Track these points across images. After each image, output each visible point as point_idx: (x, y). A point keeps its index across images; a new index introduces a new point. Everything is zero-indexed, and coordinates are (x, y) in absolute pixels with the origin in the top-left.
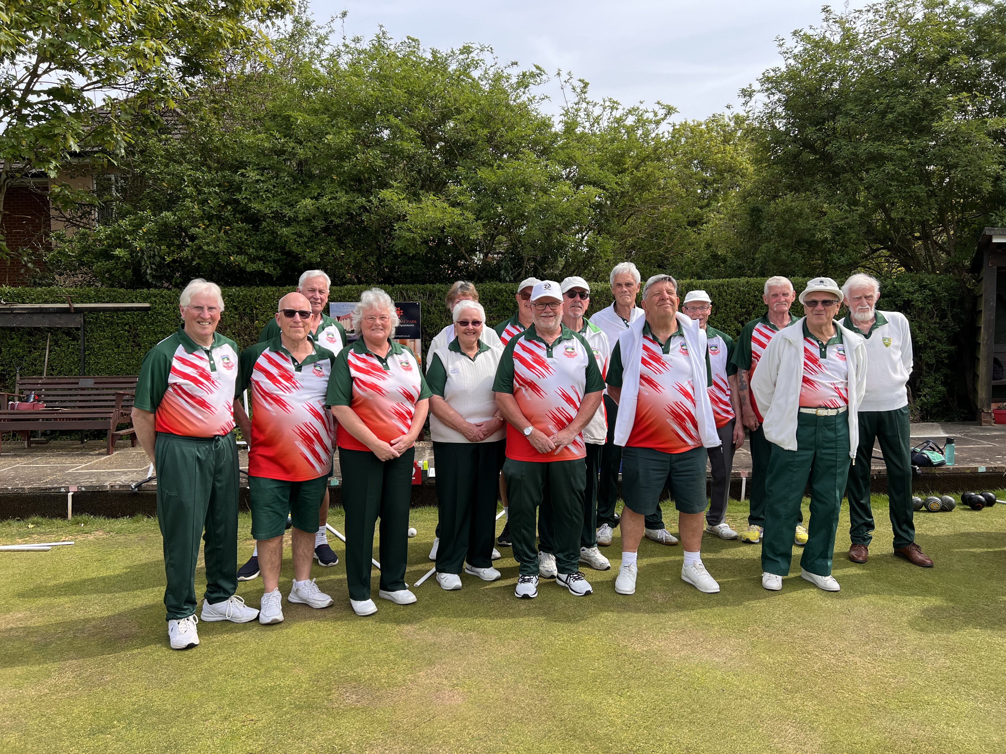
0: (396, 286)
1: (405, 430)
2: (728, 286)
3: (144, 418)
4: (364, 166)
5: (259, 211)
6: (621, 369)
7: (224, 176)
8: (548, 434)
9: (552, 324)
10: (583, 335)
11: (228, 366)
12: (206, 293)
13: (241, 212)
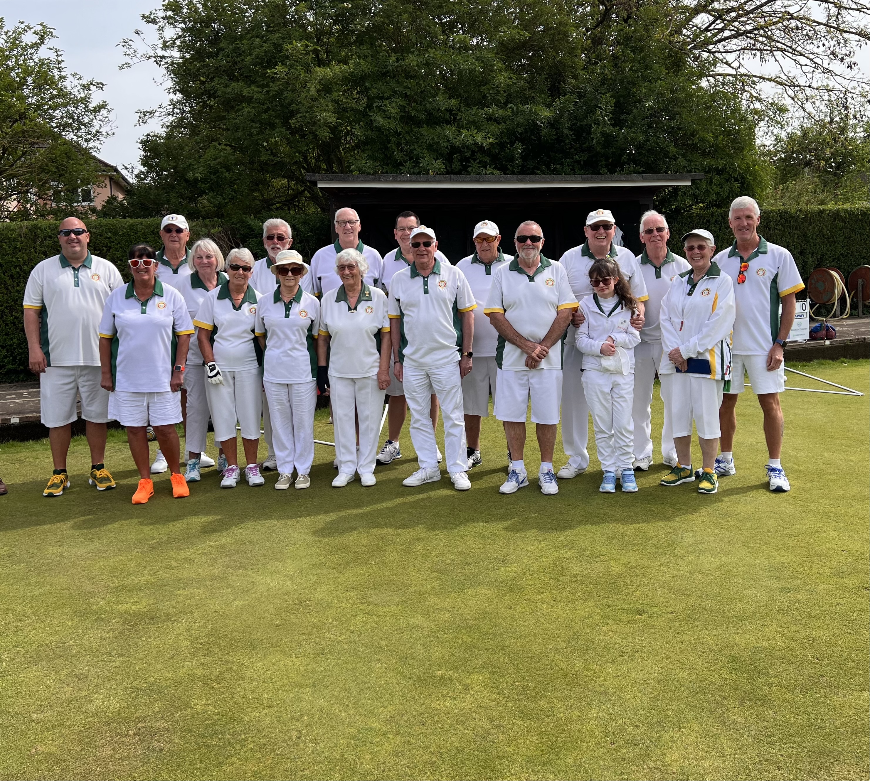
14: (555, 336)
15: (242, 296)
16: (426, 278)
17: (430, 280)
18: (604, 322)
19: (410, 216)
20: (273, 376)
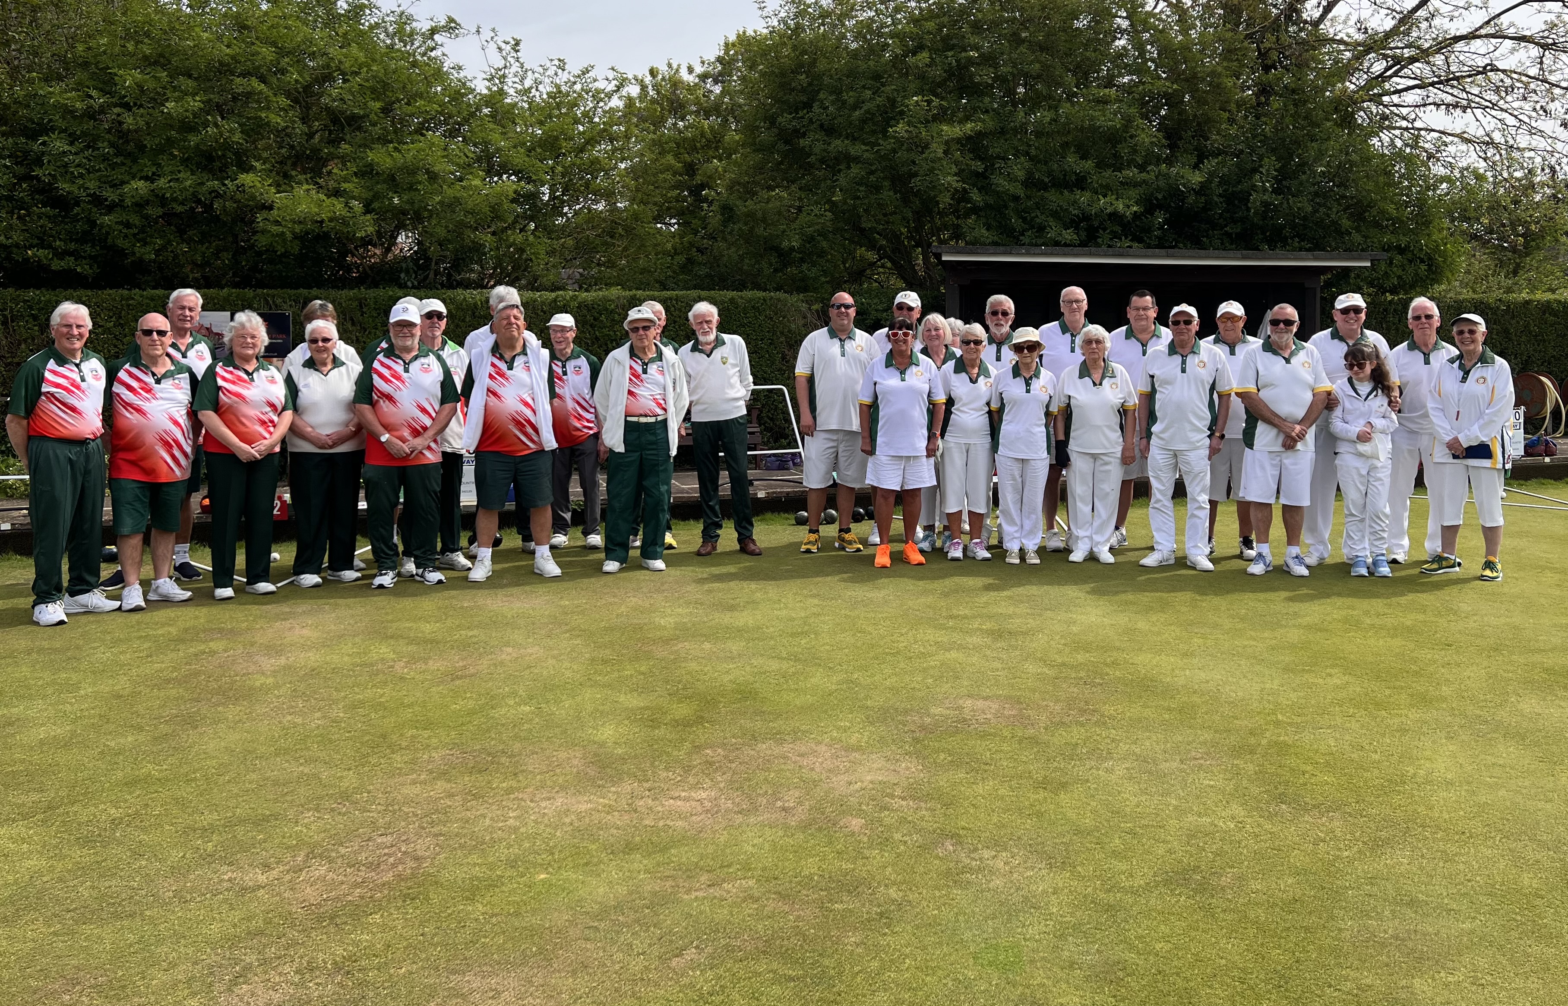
0: (259, 291)
1: (267, 435)
2: (676, 300)
3: (19, 423)
4: (217, 142)
5: (68, 193)
6: (473, 382)
7: (17, 144)
8: (404, 440)
9: (409, 343)
10: (441, 353)
11: (97, 378)
12: (74, 313)
13: (41, 192)
14: (1313, 416)
15: (976, 370)
16: (1184, 357)
17: (1189, 359)
18: (1359, 404)
19: (1145, 295)
20: (1010, 450)
